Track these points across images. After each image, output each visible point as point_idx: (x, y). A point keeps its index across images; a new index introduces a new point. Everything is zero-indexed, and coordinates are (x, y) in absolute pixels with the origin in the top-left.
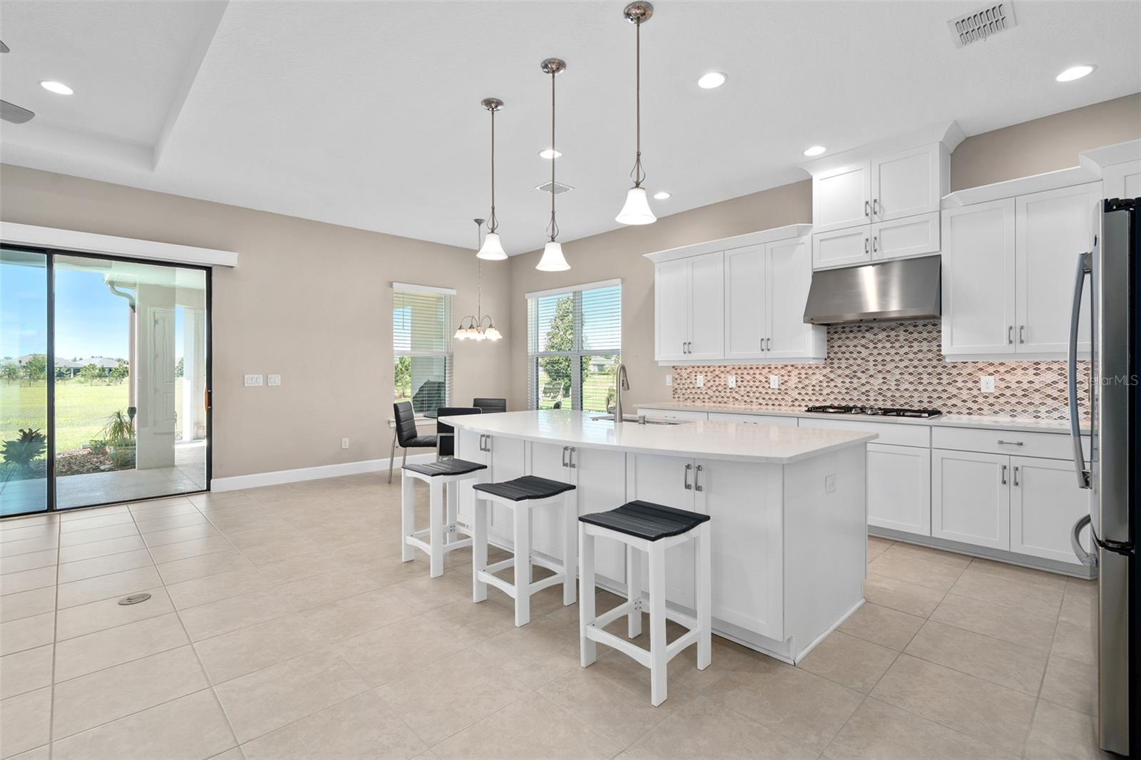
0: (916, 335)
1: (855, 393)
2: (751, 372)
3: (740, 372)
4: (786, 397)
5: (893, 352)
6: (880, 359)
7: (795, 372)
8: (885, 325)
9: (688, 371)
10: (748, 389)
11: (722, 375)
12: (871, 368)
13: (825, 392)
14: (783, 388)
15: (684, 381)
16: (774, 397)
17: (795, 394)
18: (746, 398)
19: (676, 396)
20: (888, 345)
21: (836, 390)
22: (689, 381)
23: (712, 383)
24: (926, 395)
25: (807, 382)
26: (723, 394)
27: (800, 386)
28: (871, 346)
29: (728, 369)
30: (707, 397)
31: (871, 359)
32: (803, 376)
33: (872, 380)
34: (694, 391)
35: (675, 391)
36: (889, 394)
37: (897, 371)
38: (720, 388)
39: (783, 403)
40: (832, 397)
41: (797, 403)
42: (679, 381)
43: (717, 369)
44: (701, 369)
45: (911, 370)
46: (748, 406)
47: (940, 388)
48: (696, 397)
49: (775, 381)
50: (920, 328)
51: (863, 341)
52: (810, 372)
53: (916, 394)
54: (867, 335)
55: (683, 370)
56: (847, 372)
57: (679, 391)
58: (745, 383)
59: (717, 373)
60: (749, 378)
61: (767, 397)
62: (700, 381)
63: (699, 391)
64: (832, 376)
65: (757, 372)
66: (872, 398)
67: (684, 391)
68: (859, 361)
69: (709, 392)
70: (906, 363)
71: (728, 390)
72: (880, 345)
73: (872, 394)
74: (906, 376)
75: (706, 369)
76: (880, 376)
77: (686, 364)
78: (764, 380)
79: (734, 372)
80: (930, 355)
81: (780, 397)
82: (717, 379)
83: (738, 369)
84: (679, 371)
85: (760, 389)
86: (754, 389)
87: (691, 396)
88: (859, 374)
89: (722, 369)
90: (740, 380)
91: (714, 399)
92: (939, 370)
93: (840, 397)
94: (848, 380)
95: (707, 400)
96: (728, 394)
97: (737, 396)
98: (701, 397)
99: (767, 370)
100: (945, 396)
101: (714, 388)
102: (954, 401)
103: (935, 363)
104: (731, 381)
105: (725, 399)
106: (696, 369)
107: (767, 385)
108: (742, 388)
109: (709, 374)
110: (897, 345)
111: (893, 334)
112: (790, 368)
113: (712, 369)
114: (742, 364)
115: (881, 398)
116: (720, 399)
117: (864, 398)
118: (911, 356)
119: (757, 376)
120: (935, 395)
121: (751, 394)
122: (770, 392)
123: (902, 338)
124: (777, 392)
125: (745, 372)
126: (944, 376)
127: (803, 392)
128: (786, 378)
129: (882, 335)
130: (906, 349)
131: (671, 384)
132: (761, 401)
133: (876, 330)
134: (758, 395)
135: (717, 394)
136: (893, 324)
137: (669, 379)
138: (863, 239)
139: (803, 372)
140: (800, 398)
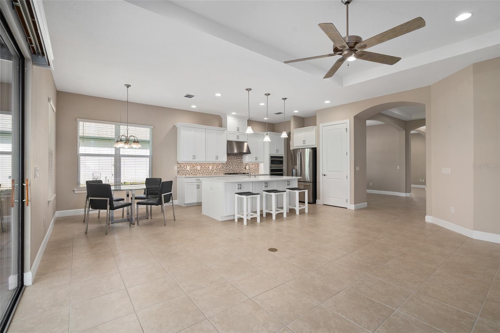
0: (238, 157)
1: (228, 170)
2: (204, 165)
3: (201, 165)
4: (213, 172)
5: (234, 161)
6: (232, 162)
7: (215, 165)
8: (233, 155)
9: (184, 165)
10: (203, 170)
11: (196, 166)
12: (231, 164)
13: (222, 170)
14: (212, 169)
15: (182, 168)
16: (210, 172)
17: (215, 171)
18: (203, 173)
19: (179, 173)
20: (233, 159)
21: (224, 170)
22: (184, 168)
23: (192, 169)
24: (239, 170)
25: (218, 168)
26: (196, 172)
27: (216, 169)
28: (230, 159)
29: (197, 164)
30: (190, 173)
31: (230, 162)
32: (217, 166)
33: (230, 167)
34: (186, 171)
35: (178, 172)
36: (233, 170)
37: (235, 165)
38: (195, 170)
39: (212, 173)
40: (223, 171)
41: (216, 173)
42: (180, 168)
43: (194, 164)
44: (188, 164)
45: (237, 165)
46: (203, 175)
47: (241, 168)
48: (187, 173)
49: (211, 167)
50: (238, 156)
51: (229, 158)
52: (219, 165)
53: (238, 170)
54: (230, 156)
55: (182, 164)
56: (226, 165)
57: (180, 172)
58: (203, 168)
59: (194, 165)
60: (203, 167)
61: (208, 172)
62: (188, 168)
63: (188, 171)
64: (223, 166)
65: (206, 165)
66: (231, 171)
67: (182, 172)
68: (228, 163)
69: (191, 171)
70: (236, 163)
71: (197, 171)
72: (232, 159)
73: (231, 170)
74: (236, 166)
75: (190, 164)
76: (232, 166)
77: (183, 163)
78: (208, 167)
79: (199, 165)
80: (240, 162)
81: (212, 172)
82: (194, 167)
83: (201, 164)
84: (180, 165)
85: (207, 170)
86: (205, 170)
87: (185, 173)
88: (228, 166)
89: (196, 164)
90: (201, 167)
91: (193, 174)
92: (241, 165)
93: (225, 171)
94: (226, 167)
95: (190, 174)
96: (197, 172)
97: (200, 172)
98: (188, 173)
99: (209, 164)
100: (242, 170)
101: (193, 170)
102: (243, 171)
103: (240, 163)
104: (199, 168)
105: (196, 173)
106: (187, 164)
107: (208, 169)
108: (202, 170)
109: (191, 166)
110: (235, 159)
111: (234, 156)
112: (214, 164)
113: (192, 164)
114: (202, 163)
115: (232, 171)
116: (195, 174)
117: (229, 171)
118: (237, 162)
119: (206, 166)
120: (240, 170)
121: (204, 172)
122: (209, 170)
123: (235, 158)
124: (211, 170)
125: (203, 165)
126: (242, 166)
127: (217, 170)
128: (213, 167)
129: (232, 157)
130: (236, 160)
131: (177, 169)
132: (207, 173)
133: (231, 156)
134: (206, 172)
135: (194, 172)
136: (234, 155)
137: (176, 168)
138: (236, 135)
139: (217, 165)
140: (216, 172)
